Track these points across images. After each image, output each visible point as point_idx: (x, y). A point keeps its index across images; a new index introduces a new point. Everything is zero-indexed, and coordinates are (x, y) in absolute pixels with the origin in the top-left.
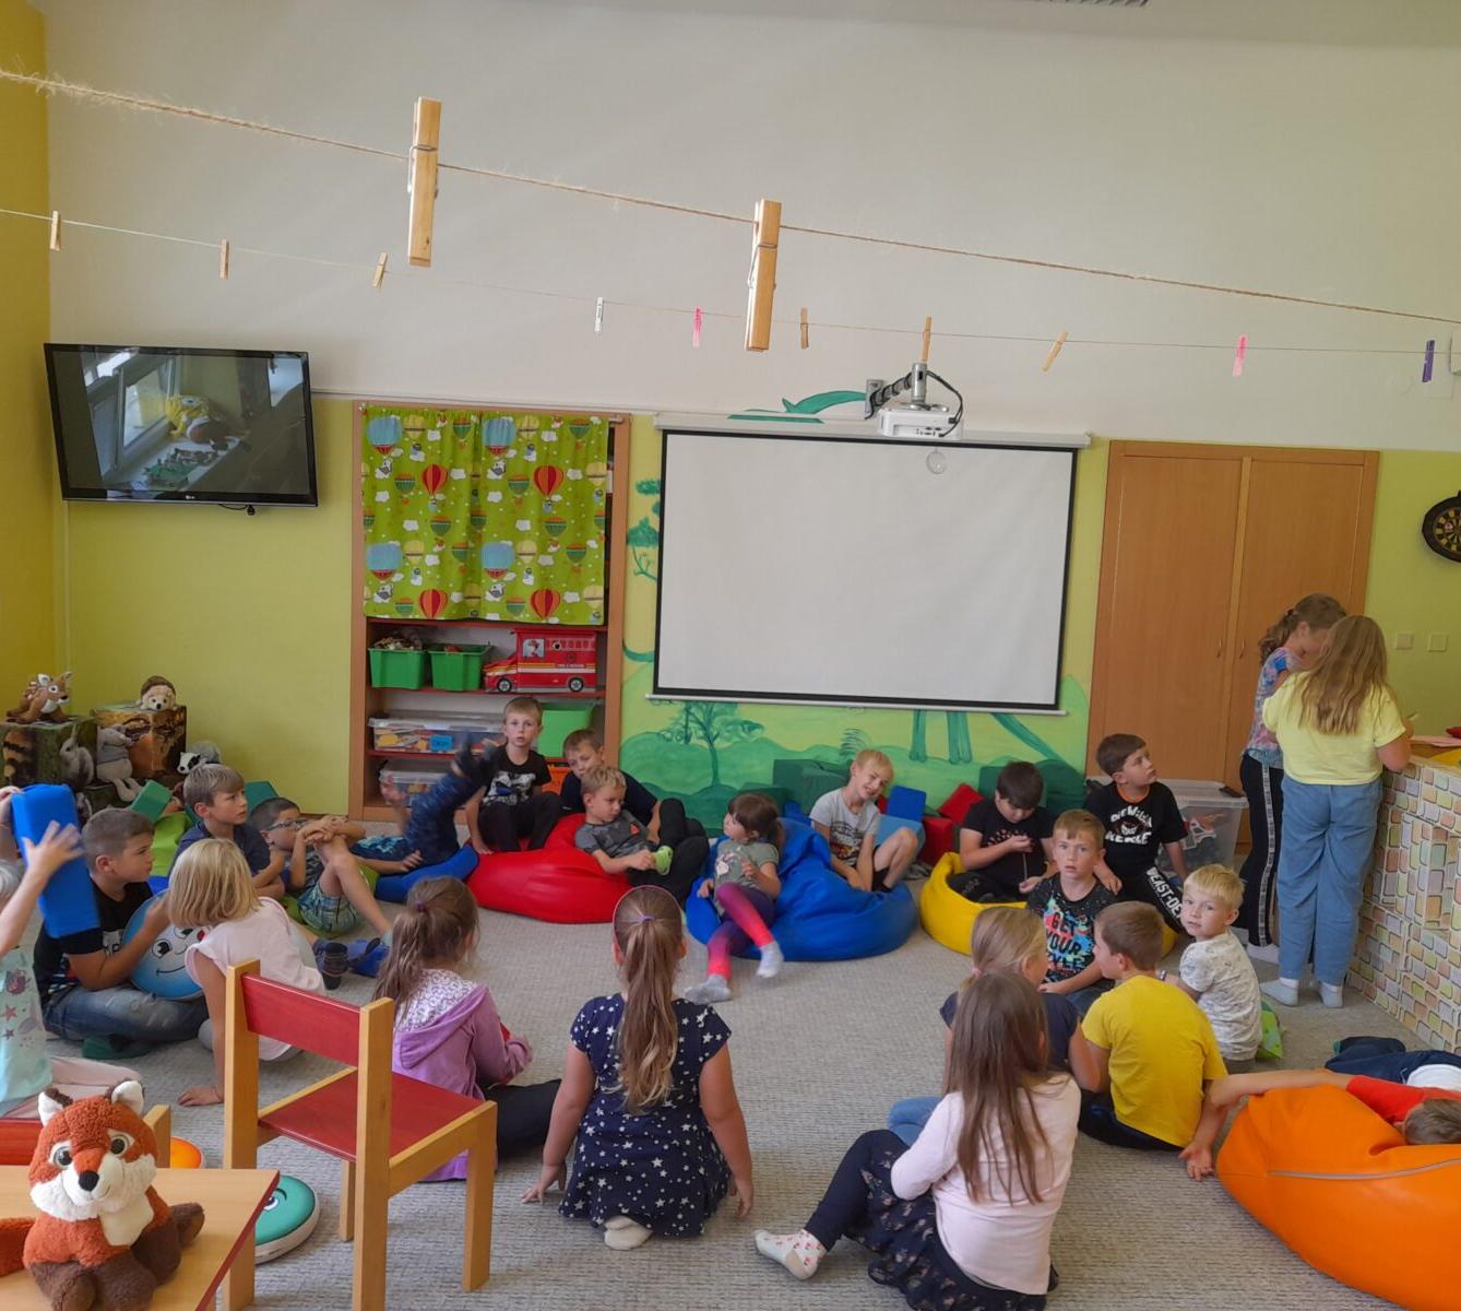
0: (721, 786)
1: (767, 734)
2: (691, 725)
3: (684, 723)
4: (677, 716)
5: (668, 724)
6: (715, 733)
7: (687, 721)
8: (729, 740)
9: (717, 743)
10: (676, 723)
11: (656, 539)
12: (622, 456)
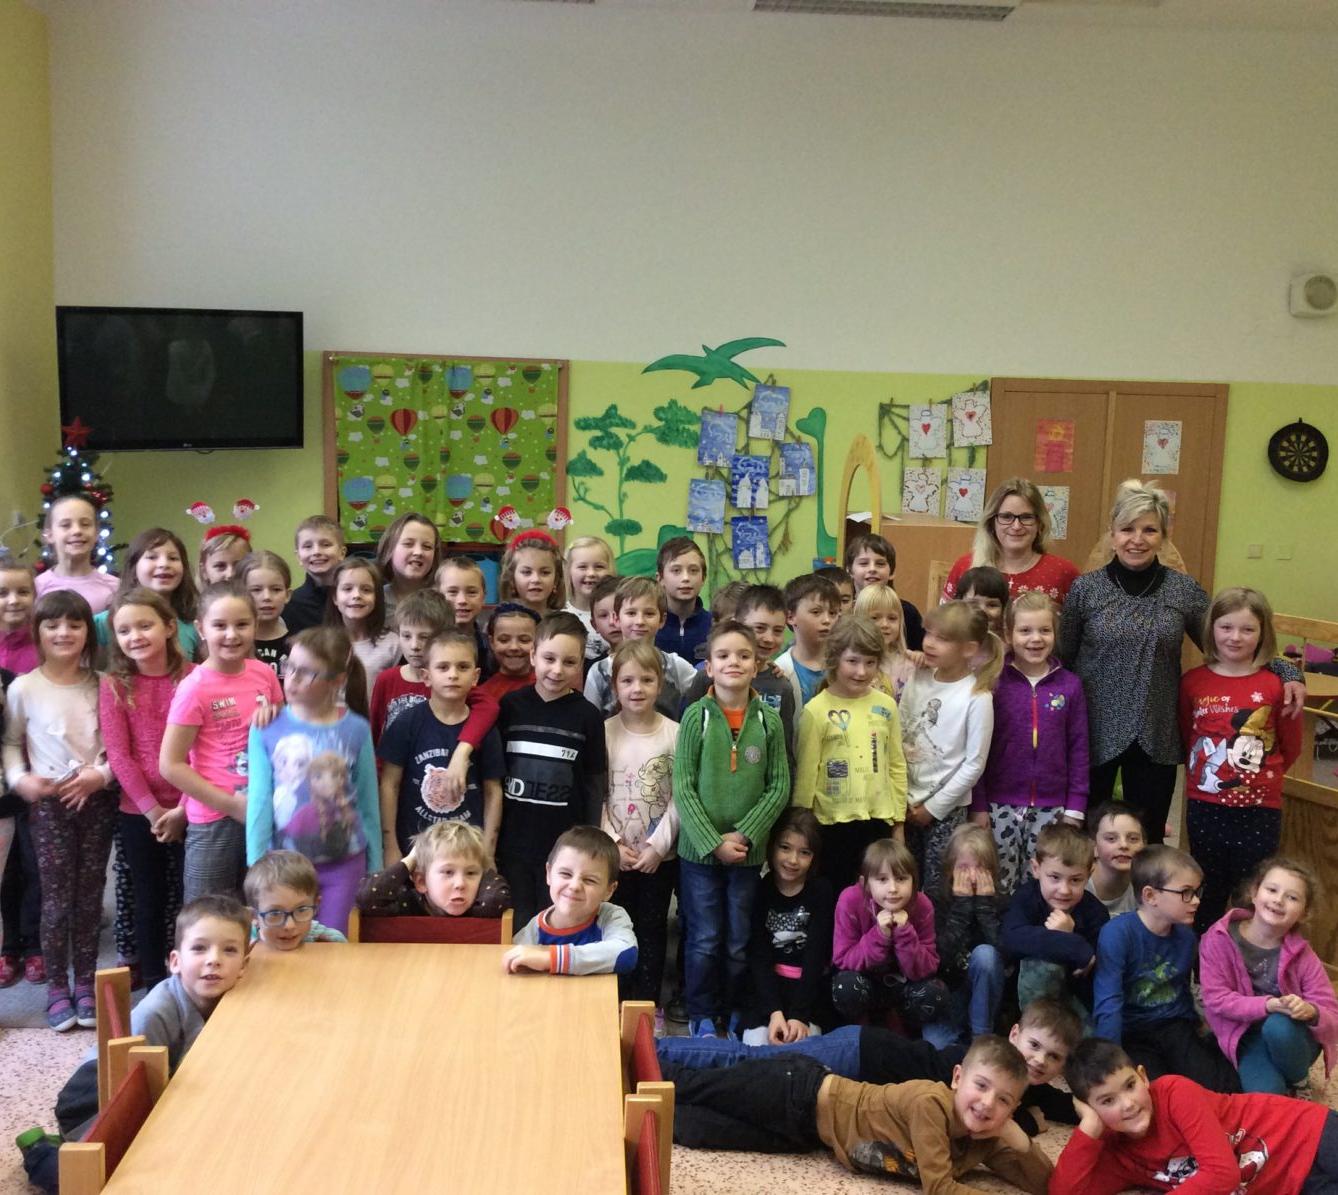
11: (593, 469)
12: (562, 395)
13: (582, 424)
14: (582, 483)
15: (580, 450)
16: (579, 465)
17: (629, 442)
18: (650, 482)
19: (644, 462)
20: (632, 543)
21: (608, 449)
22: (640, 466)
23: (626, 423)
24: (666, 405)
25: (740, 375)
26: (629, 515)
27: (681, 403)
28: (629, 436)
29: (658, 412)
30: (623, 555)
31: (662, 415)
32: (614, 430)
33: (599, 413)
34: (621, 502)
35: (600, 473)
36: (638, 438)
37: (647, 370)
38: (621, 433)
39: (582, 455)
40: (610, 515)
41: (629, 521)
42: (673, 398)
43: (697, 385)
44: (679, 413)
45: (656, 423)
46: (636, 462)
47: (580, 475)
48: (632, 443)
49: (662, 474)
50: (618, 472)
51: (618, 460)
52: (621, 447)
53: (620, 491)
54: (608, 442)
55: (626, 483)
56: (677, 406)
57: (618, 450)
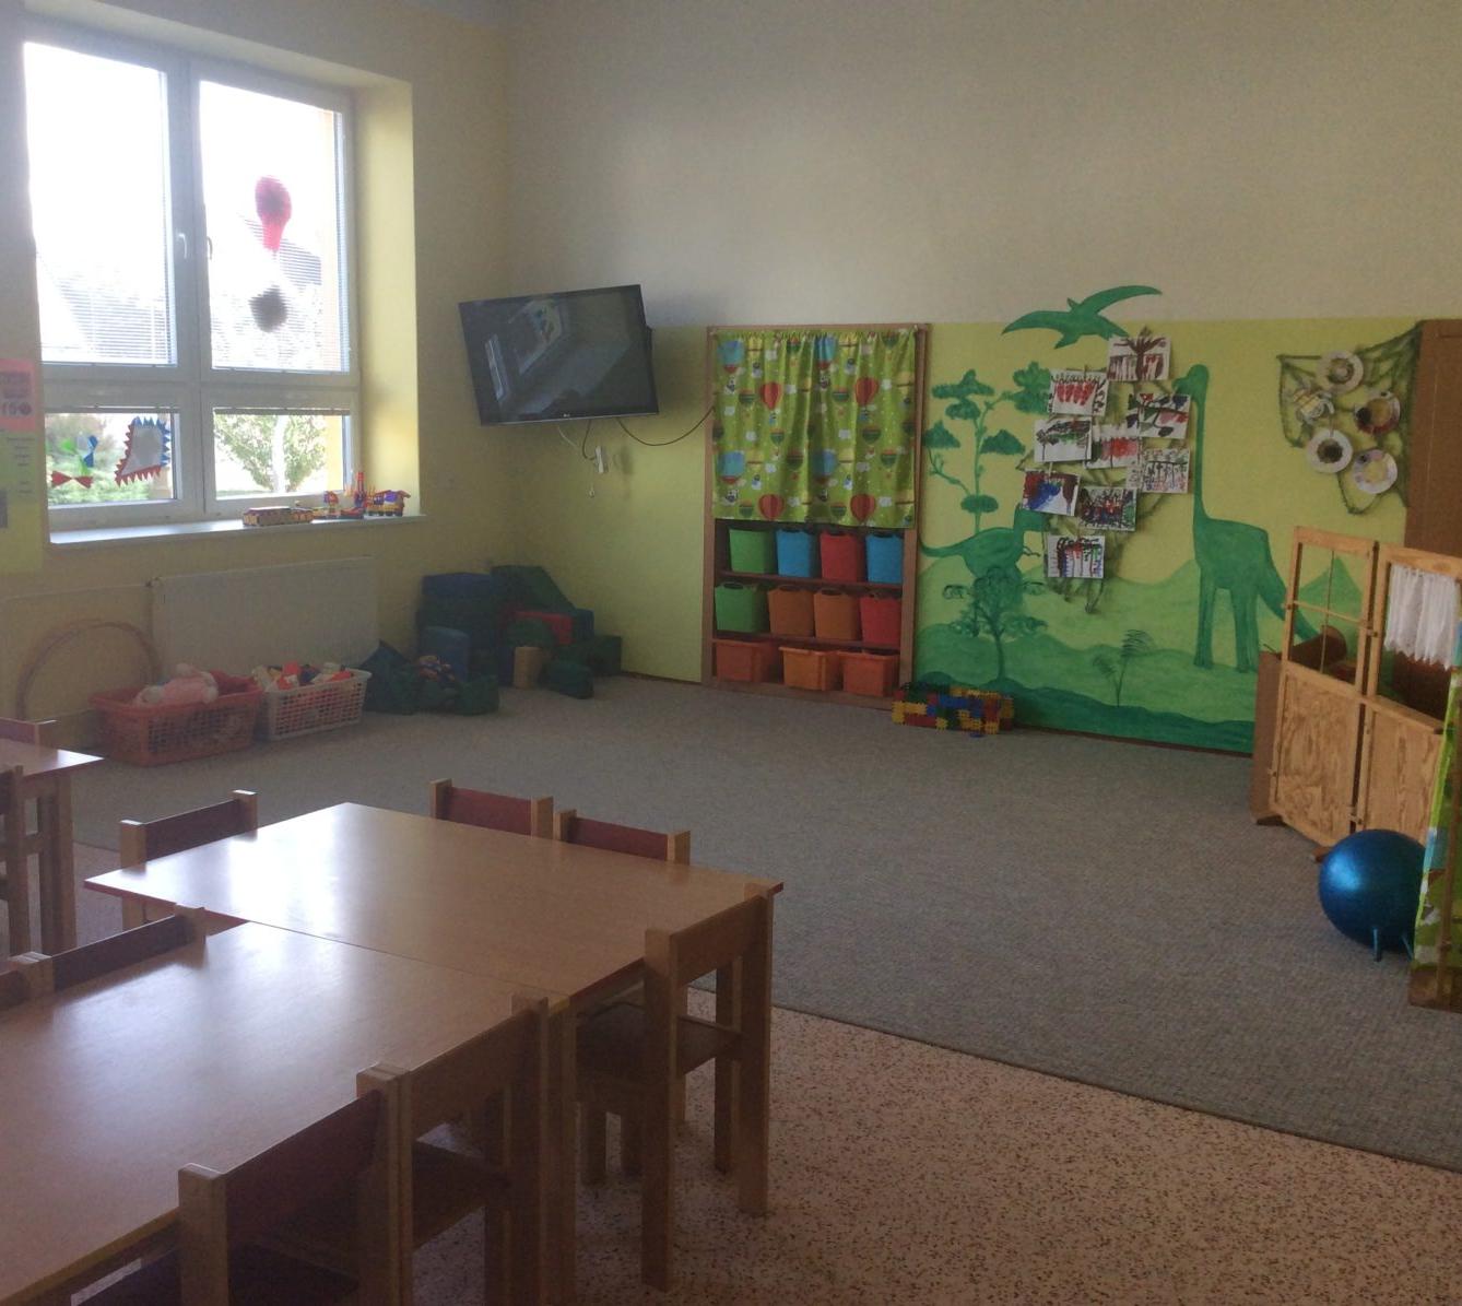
0: (1007, 679)
1: (1052, 632)
2: (979, 619)
3: (972, 616)
4: (966, 609)
5: (957, 616)
6: (1001, 628)
7: (976, 614)
8: (1013, 635)
9: (1003, 637)
10: (965, 617)
11: (949, 441)
12: (921, 363)
13: (940, 391)
14: (939, 456)
15: (937, 420)
16: (936, 437)
17: (987, 411)
18: (1007, 453)
19: (1001, 431)
20: (989, 521)
21: (965, 418)
22: (997, 437)
23: (986, 390)
24: (1027, 368)
25: (1107, 329)
26: (985, 491)
27: (1042, 367)
28: (986, 403)
29: (1018, 376)
30: (978, 534)
31: (1022, 380)
32: (971, 397)
33: (955, 378)
34: (977, 476)
35: (956, 444)
36: (997, 406)
37: (1006, 331)
38: (978, 400)
40: (966, 490)
41: (985, 497)
42: (1036, 360)
43: (1059, 345)
44: (1040, 376)
45: (1016, 389)
46: (993, 432)
47: (936, 447)
48: (990, 412)
49: (1020, 445)
50: (975, 443)
51: (973, 430)
52: (979, 415)
53: (976, 464)
54: (966, 411)
55: (983, 455)
56: (1037, 368)
57: (975, 419)
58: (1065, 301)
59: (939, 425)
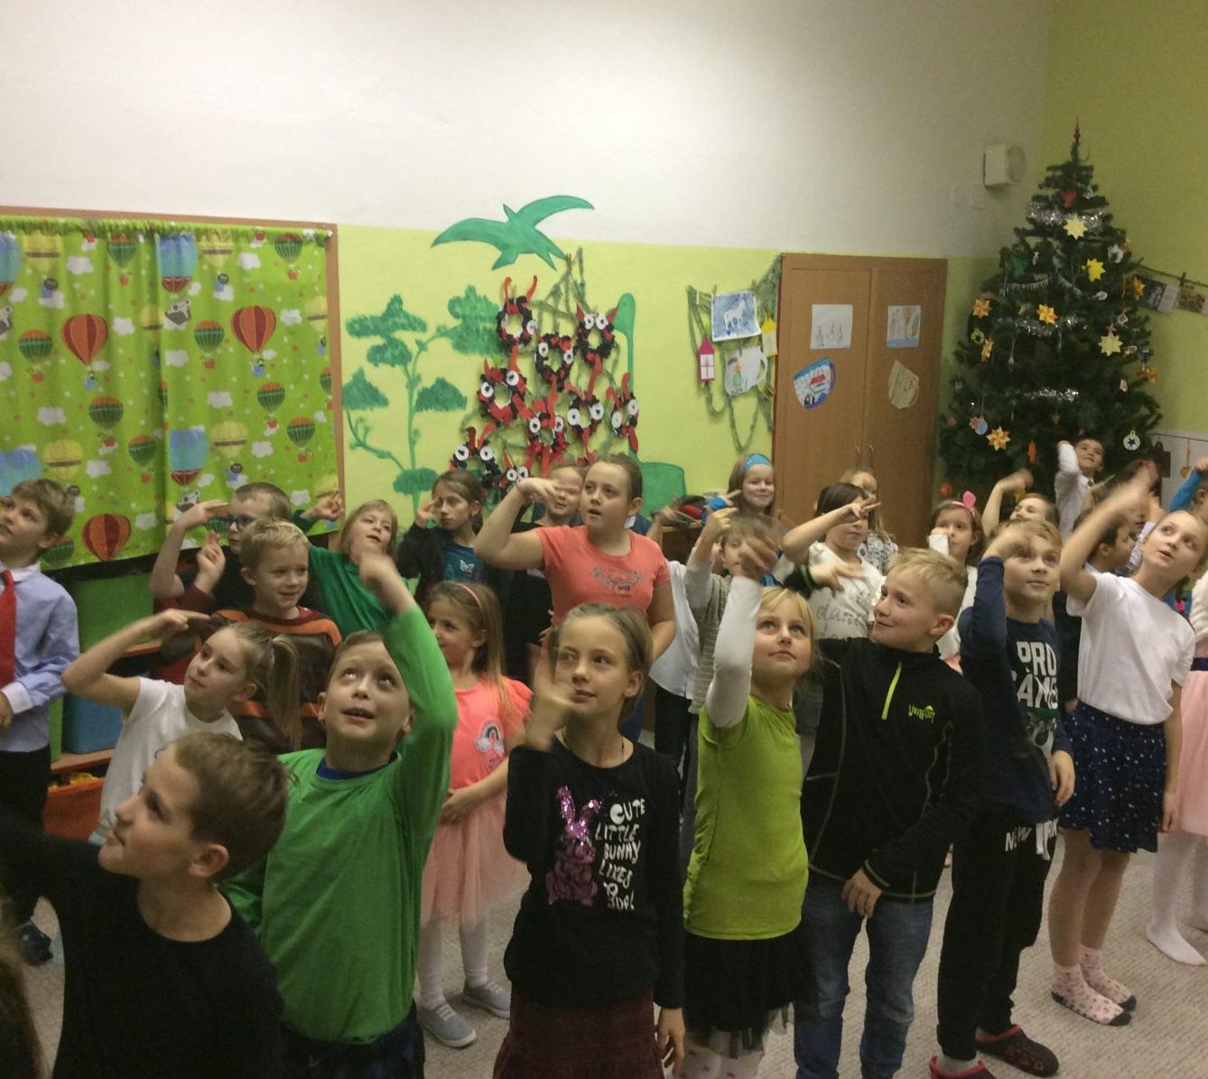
11: (373, 397)
12: (333, 284)
13: (357, 326)
14: (361, 420)
15: (354, 370)
16: (355, 392)
17: (419, 353)
18: (447, 410)
19: (438, 380)
21: (393, 366)
22: (433, 387)
23: (416, 324)
24: (462, 295)
27: (480, 292)
28: (418, 343)
31: (458, 310)
32: (400, 335)
33: (377, 308)
34: (412, 443)
35: (383, 401)
36: (431, 346)
37: (438, 241)
38: (408, 338)
39: (359, 376)
40: (398, 463)
41: (420, 469)
42: (472, 285)
43: (496, 266)
44: (479, 305)
45: (453, 323)
46: (428, 382)
47: (358, 407)
48: (423, 353)
49: (461, 396)
50: (407, 399)
51: (405, 380)
52: (410, 360)
53: (410, 425)
54: (392, 354)
55: (417, 414)
56: (475, 295)
57: (405, 365)
58: (503, 209)
59: (359, 375)
